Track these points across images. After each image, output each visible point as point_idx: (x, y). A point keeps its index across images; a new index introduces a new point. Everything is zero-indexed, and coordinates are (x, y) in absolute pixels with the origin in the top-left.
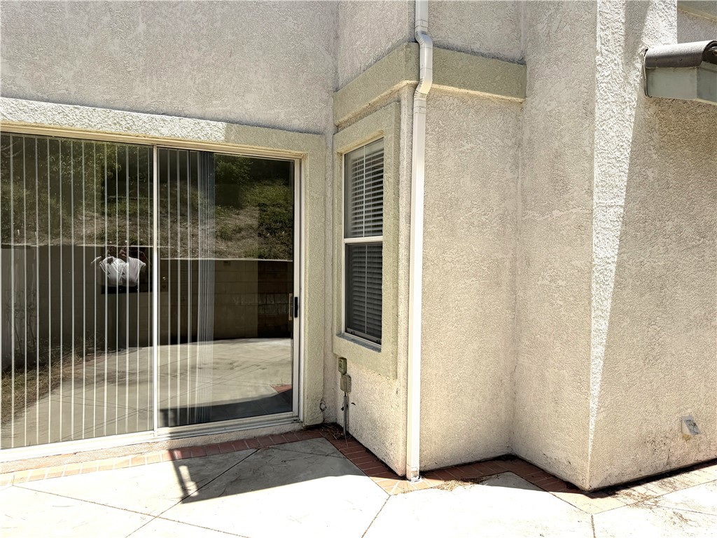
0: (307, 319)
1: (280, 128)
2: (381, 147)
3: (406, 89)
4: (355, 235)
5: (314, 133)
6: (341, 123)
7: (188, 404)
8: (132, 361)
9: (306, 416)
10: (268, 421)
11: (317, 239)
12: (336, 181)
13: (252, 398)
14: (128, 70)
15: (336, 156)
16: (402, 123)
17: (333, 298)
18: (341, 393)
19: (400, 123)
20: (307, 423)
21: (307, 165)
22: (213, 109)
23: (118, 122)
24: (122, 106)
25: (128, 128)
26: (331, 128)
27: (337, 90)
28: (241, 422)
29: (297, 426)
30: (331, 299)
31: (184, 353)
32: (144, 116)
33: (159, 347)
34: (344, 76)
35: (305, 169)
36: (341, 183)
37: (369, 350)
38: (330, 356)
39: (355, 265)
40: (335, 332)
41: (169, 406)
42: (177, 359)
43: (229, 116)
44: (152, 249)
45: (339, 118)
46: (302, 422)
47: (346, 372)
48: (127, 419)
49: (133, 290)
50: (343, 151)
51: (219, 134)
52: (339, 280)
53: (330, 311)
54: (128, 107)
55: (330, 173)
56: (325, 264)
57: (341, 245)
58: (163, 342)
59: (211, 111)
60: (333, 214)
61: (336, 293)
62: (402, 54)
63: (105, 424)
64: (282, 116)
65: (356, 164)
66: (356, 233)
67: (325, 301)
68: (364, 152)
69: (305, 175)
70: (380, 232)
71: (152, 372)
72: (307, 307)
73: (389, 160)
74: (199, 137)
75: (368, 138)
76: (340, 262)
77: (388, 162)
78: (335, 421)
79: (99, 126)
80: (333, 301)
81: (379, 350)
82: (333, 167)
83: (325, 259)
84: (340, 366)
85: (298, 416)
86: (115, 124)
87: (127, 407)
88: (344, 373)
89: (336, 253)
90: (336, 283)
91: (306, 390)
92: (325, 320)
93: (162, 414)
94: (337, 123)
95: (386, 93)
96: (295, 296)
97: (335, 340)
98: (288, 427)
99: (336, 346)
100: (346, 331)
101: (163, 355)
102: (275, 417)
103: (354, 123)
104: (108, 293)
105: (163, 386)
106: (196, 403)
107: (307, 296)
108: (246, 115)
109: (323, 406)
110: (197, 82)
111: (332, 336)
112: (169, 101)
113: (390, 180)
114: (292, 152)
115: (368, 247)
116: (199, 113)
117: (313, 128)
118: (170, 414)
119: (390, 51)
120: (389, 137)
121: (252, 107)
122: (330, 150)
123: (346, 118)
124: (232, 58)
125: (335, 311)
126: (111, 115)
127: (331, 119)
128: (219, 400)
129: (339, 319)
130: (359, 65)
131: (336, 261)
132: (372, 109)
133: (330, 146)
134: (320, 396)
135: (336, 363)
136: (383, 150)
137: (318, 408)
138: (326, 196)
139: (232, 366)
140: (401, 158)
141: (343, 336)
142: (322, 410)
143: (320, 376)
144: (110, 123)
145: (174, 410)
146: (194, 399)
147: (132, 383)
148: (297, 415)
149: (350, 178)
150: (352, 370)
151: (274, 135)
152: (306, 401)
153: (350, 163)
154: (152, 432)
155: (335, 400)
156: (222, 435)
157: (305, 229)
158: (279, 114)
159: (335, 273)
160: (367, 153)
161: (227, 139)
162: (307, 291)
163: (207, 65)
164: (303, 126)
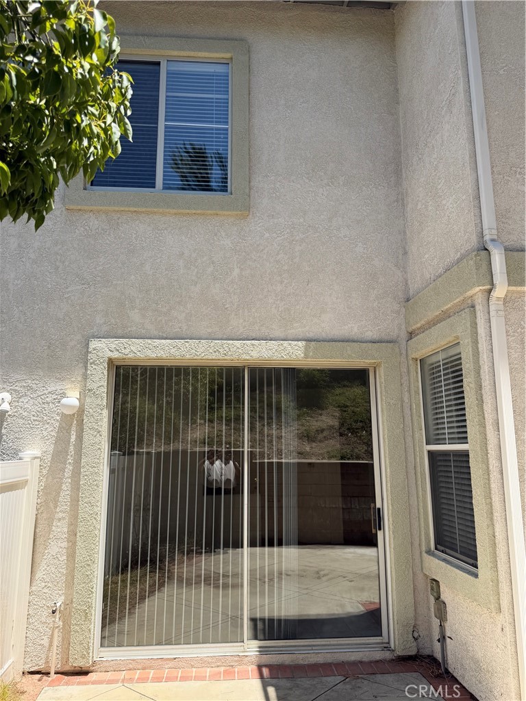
0: (391, 533)
1: (354, 341)
2: (458, 351)
3: (480, 294)
4: (438, 441)
5: (387, 342)
6: (414, 330)
7: (276, 615)
8: (226, 563)
9: (397, 643)
10: (356, 644)
11: (396, 446)
12: (412, 386)
13: (338, 614)
14: (226, 307)
15: (411, 362)
16: (478, 327)
17: (418, 509)
18: (436, 622)
19: (476, 328)
20: (399, 653)
21: (381, 372)
22: (293, 331)
23: (217, 350)
24: (220, 337)
25: (225, 354)
26: (404, 335)
27: (408, 300)
28: (328, 643)
29: (387, 655)
30: (416, 511)
31: (271, 555)
32: (238, 343)
33: (249, 548)
34: (414, 286)
35: (380, 376)
36: (418, 388)
37: (464, 574)
38: (420, 577)
39: (441, 474)
40: (424, 549)
41: (258, 616)
42: (265, 564)
43: (308, 335)
44: (243, 452)
45: (412, 326)
46: (393, 651)
47: (439, 597)
48: (220, 625)
49: (227, 492)
50: (417, 357)
51: (299, 352)
52: (424, 491)
53: (417, 524)
54: (225, 336)
55: (405, 378)
56: (407, 472)
57: (423, 452)
58: (252, 544)
59: (292, 332)
60: (412, 419)
61: (421, 504)
62: (471, 262)
63: (201, 629)
64: (355, 330)
65: (433, 369)
66: (439, 439)
67: (410, 514)
68: (441, 357)
69: (380, 382)
70: (464, 440)
71: (242, 575)
72: (391, 520)
73: (468, 365)
74: (282, 357)
75: (443, 343)
76: (424, 470)
77: (467, 367)
78: (431, 654)
79: (203, 355)
80: (419, 513)
81: (476, 576)
82: (409, 372)
83: (406, 467)
84: (432, 589)
85: (389, 643)
86: (215, 352)
87: (220, 613)
88: (438, 598)
89: (418, 460)
90: (420, 494)
91: (395, 614)
92: (412, 535)
93: (252, 623)
94: (410, 330)
95: (458, 300)
96: (377, 507)
97: (424, 559)
98: (379, 655)
99: (426, 565)
100: (436, 549)
101: (252, 557)
102: (364, 642)
103: (427, 329)
104: (207, 494)
105: (252, 593)
106: (283, 614)
107: (390, 507)
108: (323, 333)
109: (416, 635)
110: (280, 310)
111: (421, 553)
112: (257, 328)
113: (471, 385)
114: (366, 361)
115: (453, 455)
116: (282, 335)
117: (386, 338)
118: (260, 625)
119: (459, 260)
120: (466, 342)
121: (327, 325)
122: (405, 357)
123: (419, 325)
124: (309, 285)
125: (422, 525)
126: (212, 345)
127: (403, 327)
128: (305, 613)
129: (427, 535)
130: (428, 276)
131: (418, 469)
132: (446, 316)
133: (404, 352)
134: (412, 622)
135: (427, 585)
136: (460, 354)
137: (411, 636)
138: (402, 401)
139: (318, 575)
140: (481, 362)
141: (433, 555)
142: (416, 639)
143: (410, 599)
144: (211, 351)
145: (263, 620)
146: (281, 610)
147: (225, 586)
148: (387, 641)
149: (428, 382)
150: (446, 595)
151: (348, 348)
152: (396, 626)
153: (427, 368)
154: (242, 644)
155: (429, 628)
156: (309, 655)
157: (384, 436)
158: (352, 328)
159: (419, 482)
160: (444, 357)
161: (306, 356)
162: (390, 502)
163: (289, 295)
164: (376, 336)
